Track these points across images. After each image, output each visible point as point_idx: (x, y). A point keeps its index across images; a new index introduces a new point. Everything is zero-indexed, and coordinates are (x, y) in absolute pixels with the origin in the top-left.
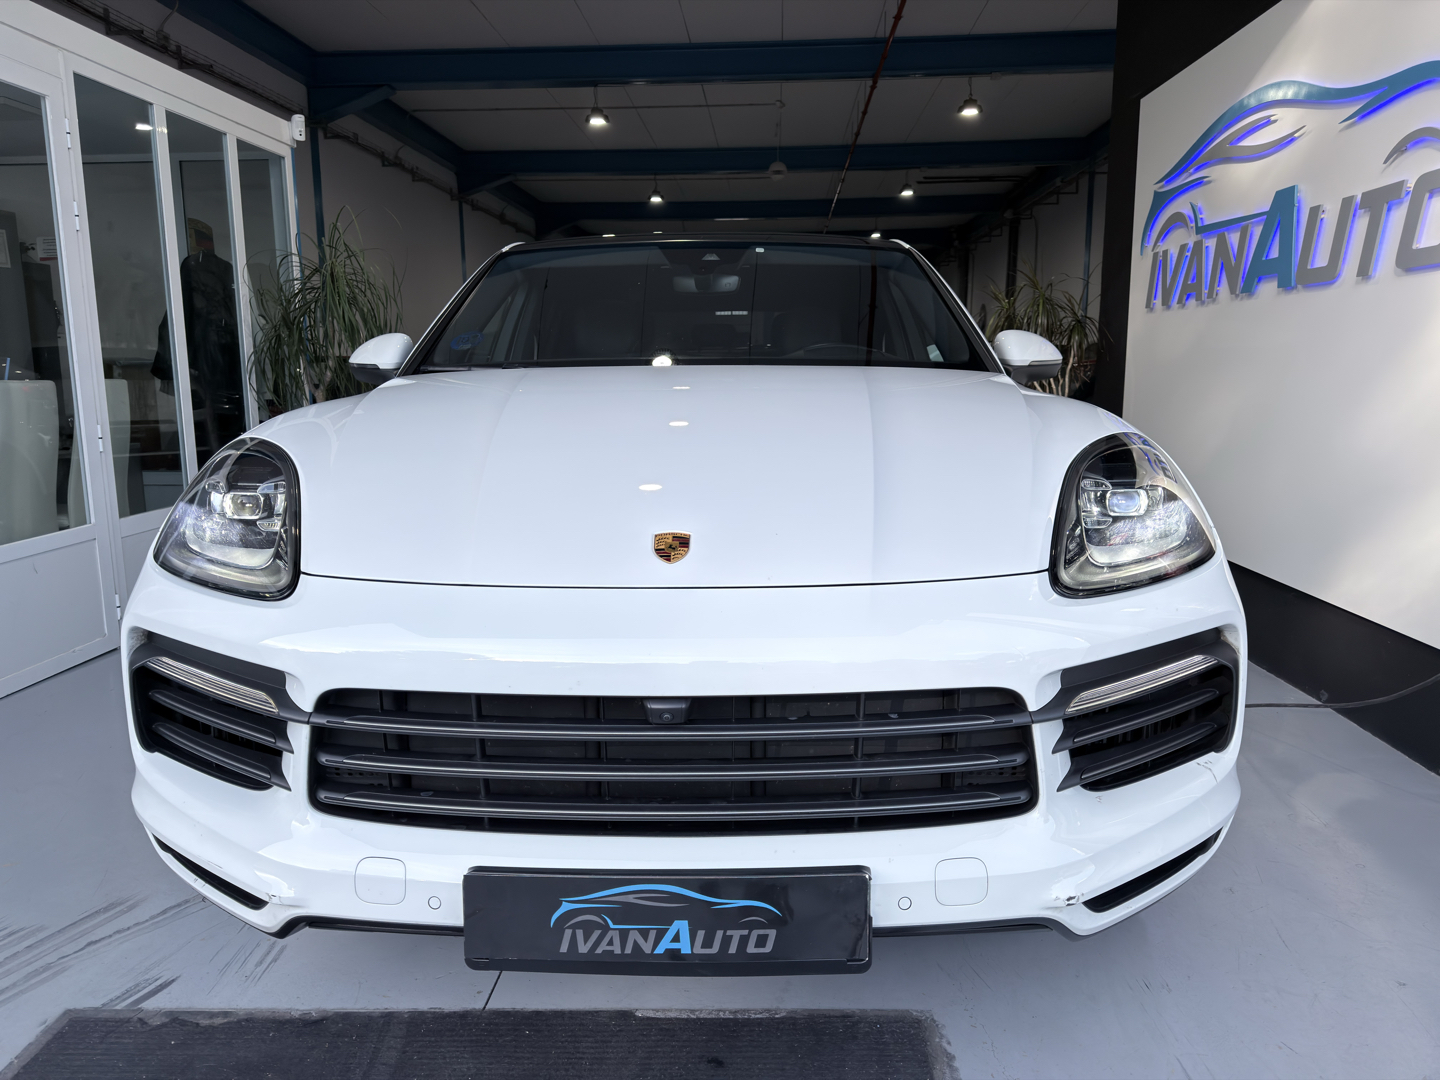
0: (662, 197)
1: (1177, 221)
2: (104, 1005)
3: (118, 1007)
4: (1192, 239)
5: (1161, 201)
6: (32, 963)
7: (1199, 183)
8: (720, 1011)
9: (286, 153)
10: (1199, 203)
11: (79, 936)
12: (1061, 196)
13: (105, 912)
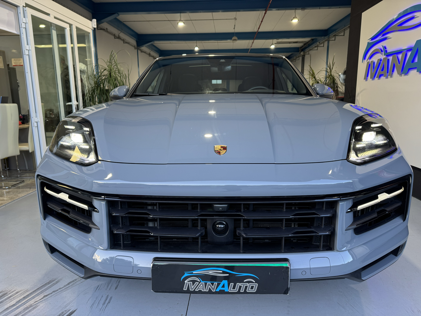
1: (377, 51)
4: (382, 57)
6: (25, 304)
7: (385, 39)
9: (91, 31)
10: (385, 45)
11: (41, 293)
12: (318, 48)
13: (48, 284)
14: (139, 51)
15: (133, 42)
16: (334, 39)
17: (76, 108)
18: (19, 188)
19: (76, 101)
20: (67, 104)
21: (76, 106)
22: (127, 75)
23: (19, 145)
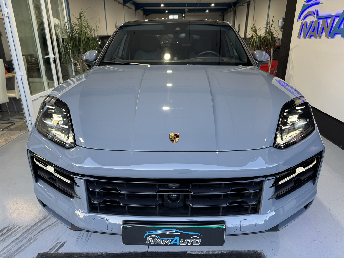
2: (48, 251)
3: (52, 252)
6: (27, 238)
10: (318, 9)
11: (37, 228)
13: (43, 220)
17: (53, 60)
18: (11, 130)
19: (53, 55)
20: (45, 57)
21: (53, 59)
22: (96, 30)
23: (8, 93)
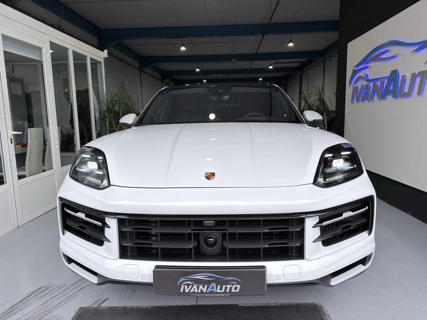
0: (199, 69)
1: (360, 78)
2: (90, 306)
3: (94, 306)
4: (365, 83)
5: (355, 73)
6: (66, 295)
7: (367, 68)
8: (262, 304)
9: (102, 61)
10: (367, 73)
11: (77, 287)
12: (315, 67)
14: (142, 72)
15: (137, 64)
16: (329, 59)
